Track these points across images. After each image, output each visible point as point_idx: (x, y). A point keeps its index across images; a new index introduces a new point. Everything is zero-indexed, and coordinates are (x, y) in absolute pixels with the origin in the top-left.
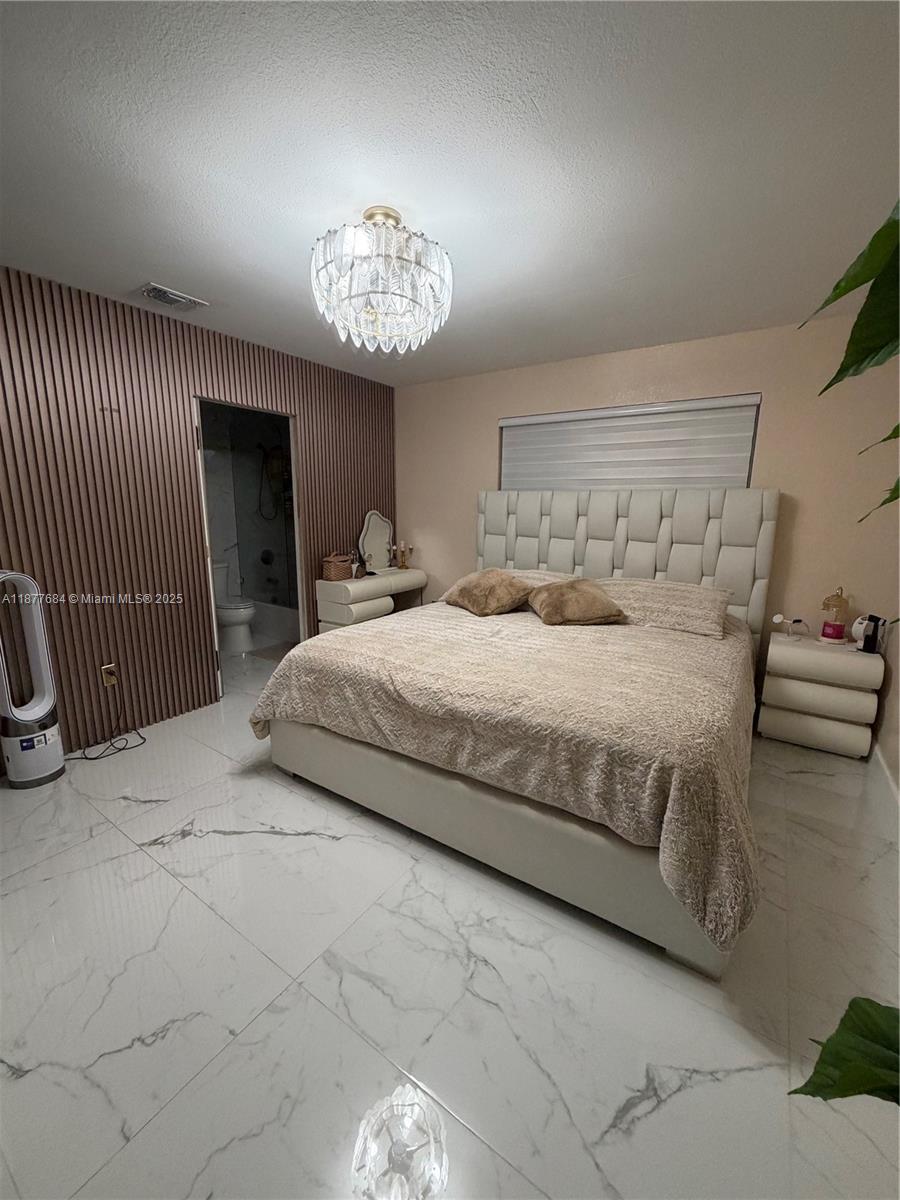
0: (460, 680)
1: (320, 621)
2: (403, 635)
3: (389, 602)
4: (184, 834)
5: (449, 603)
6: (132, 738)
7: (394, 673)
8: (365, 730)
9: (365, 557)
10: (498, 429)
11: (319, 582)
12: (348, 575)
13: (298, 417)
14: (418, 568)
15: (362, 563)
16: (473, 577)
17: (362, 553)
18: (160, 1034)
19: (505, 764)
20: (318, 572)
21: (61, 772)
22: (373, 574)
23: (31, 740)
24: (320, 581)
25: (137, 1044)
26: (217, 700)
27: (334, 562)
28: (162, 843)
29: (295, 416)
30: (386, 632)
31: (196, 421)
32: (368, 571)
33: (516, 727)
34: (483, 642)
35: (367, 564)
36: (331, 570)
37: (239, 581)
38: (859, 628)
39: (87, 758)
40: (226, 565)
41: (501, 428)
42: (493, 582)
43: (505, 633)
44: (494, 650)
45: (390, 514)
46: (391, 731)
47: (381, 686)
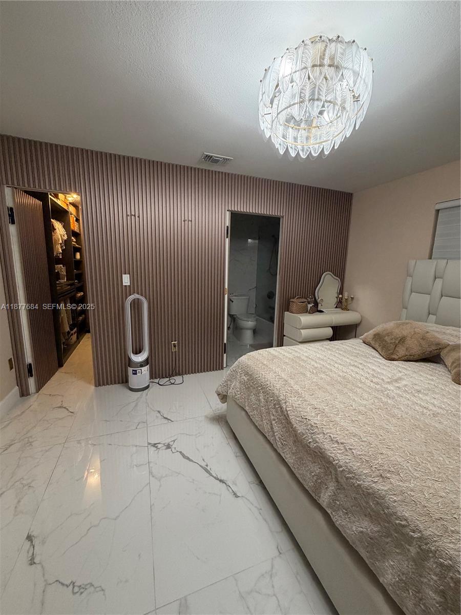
0: (336, 424)
1: (285, 336)
2: (313, 363)
3: (330, 332)
4: (168, 447)
5: (364, 342)
6: (178, 379)
7: (289, 395)
8: (266, 428)
9: (318, 301)
10: (434, 213)
11: (286, 313)
12: (305, 311)
13: (284, 217)
14: (356, 311)
15: (316, 304)
16: (390, 325)
17: (317, 298)
19: (362, 532)
20: (286, 307)
21: (147, 387)
22: (321, 312)
23: (136, 371)
24: (288, 312)
25: (71, 587)
26: (222, 369)
27: (296, 303)
28: (157, 447)
29: (283, 217)
30: (303, 358)
31: (228, 223)
32: (319, 309)
33: (378, 503)
34: (378, 387)
35: (319, 305)
36: (294, 307)
37: (255, 306)
39: (158, 383)
40: (248, 297)
41: (438, 211)
42: (405, 333)
43: (404, 382)
44: (384, 399)
45: (340, 273)
46: (279, 438)
47: (279, 402)
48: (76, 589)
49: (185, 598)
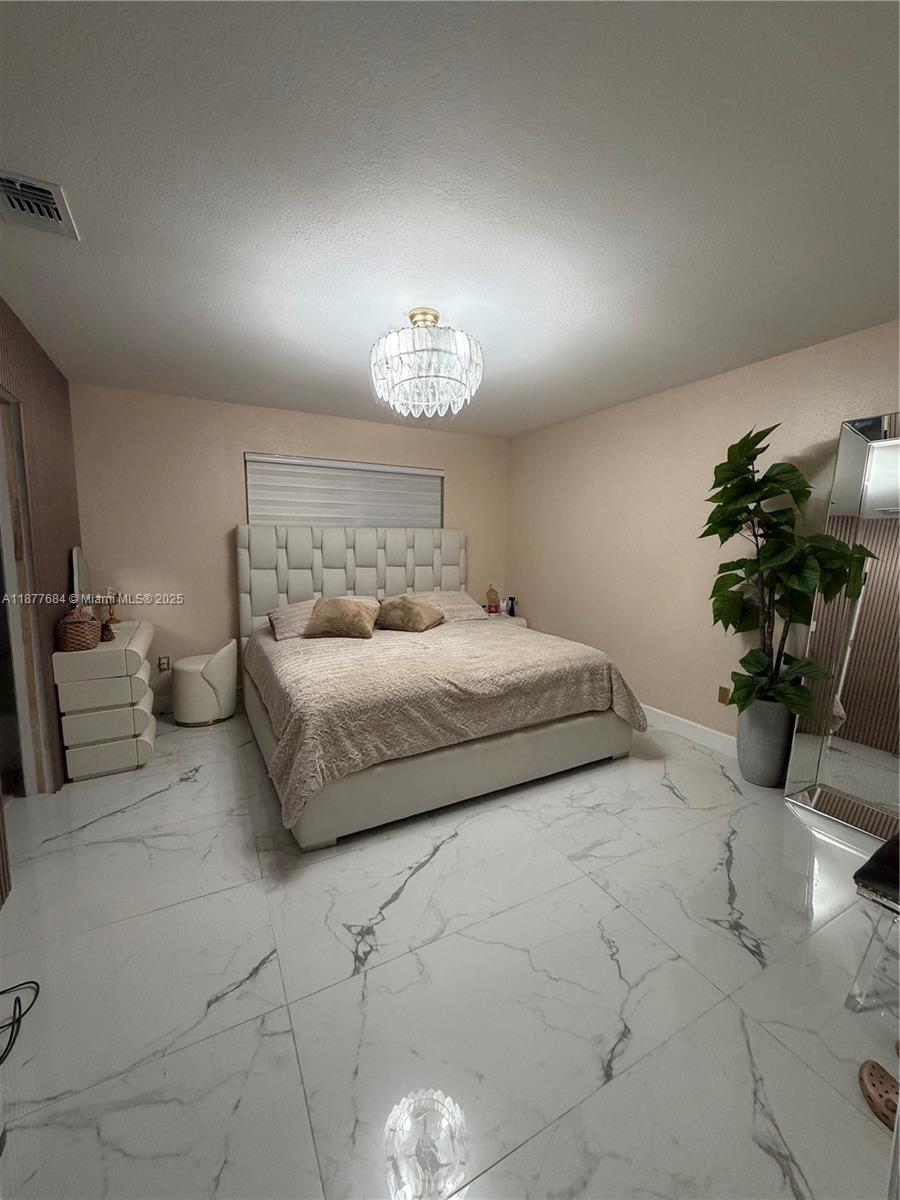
4: (365, 933)
13: (21, 405)
18: (610, 944)
25: (616, 957)
28: (367, 953)
29: (19, 403)
38: (503, 605)
41: (246, 462)
48: (614, 950)
49: (569, 858)
